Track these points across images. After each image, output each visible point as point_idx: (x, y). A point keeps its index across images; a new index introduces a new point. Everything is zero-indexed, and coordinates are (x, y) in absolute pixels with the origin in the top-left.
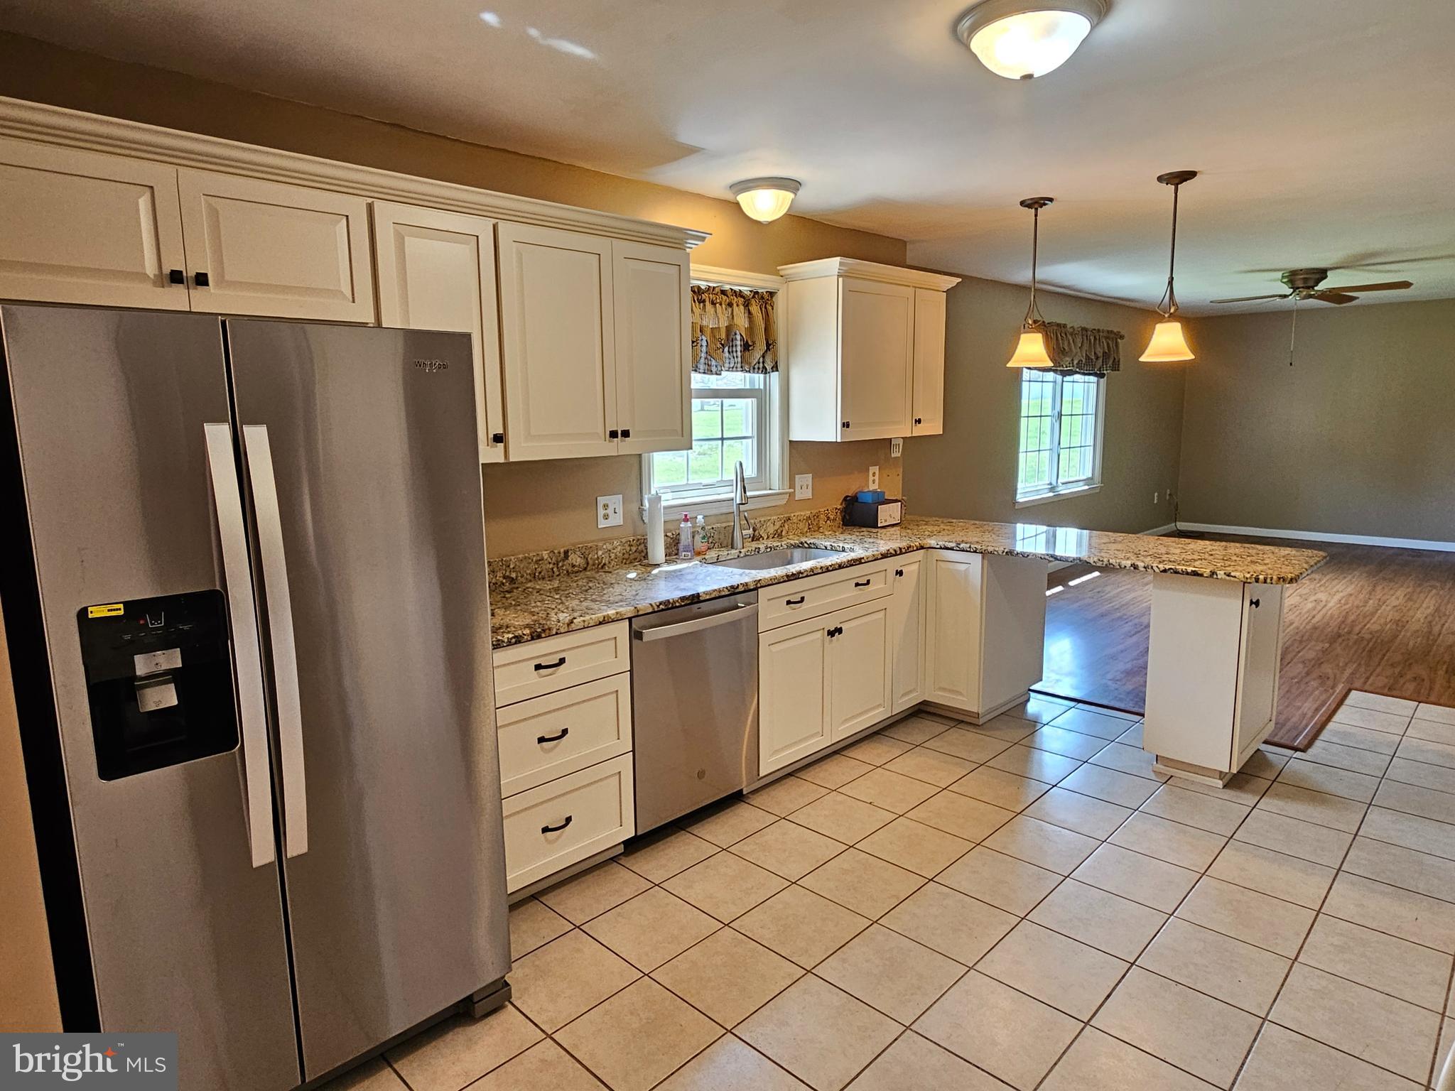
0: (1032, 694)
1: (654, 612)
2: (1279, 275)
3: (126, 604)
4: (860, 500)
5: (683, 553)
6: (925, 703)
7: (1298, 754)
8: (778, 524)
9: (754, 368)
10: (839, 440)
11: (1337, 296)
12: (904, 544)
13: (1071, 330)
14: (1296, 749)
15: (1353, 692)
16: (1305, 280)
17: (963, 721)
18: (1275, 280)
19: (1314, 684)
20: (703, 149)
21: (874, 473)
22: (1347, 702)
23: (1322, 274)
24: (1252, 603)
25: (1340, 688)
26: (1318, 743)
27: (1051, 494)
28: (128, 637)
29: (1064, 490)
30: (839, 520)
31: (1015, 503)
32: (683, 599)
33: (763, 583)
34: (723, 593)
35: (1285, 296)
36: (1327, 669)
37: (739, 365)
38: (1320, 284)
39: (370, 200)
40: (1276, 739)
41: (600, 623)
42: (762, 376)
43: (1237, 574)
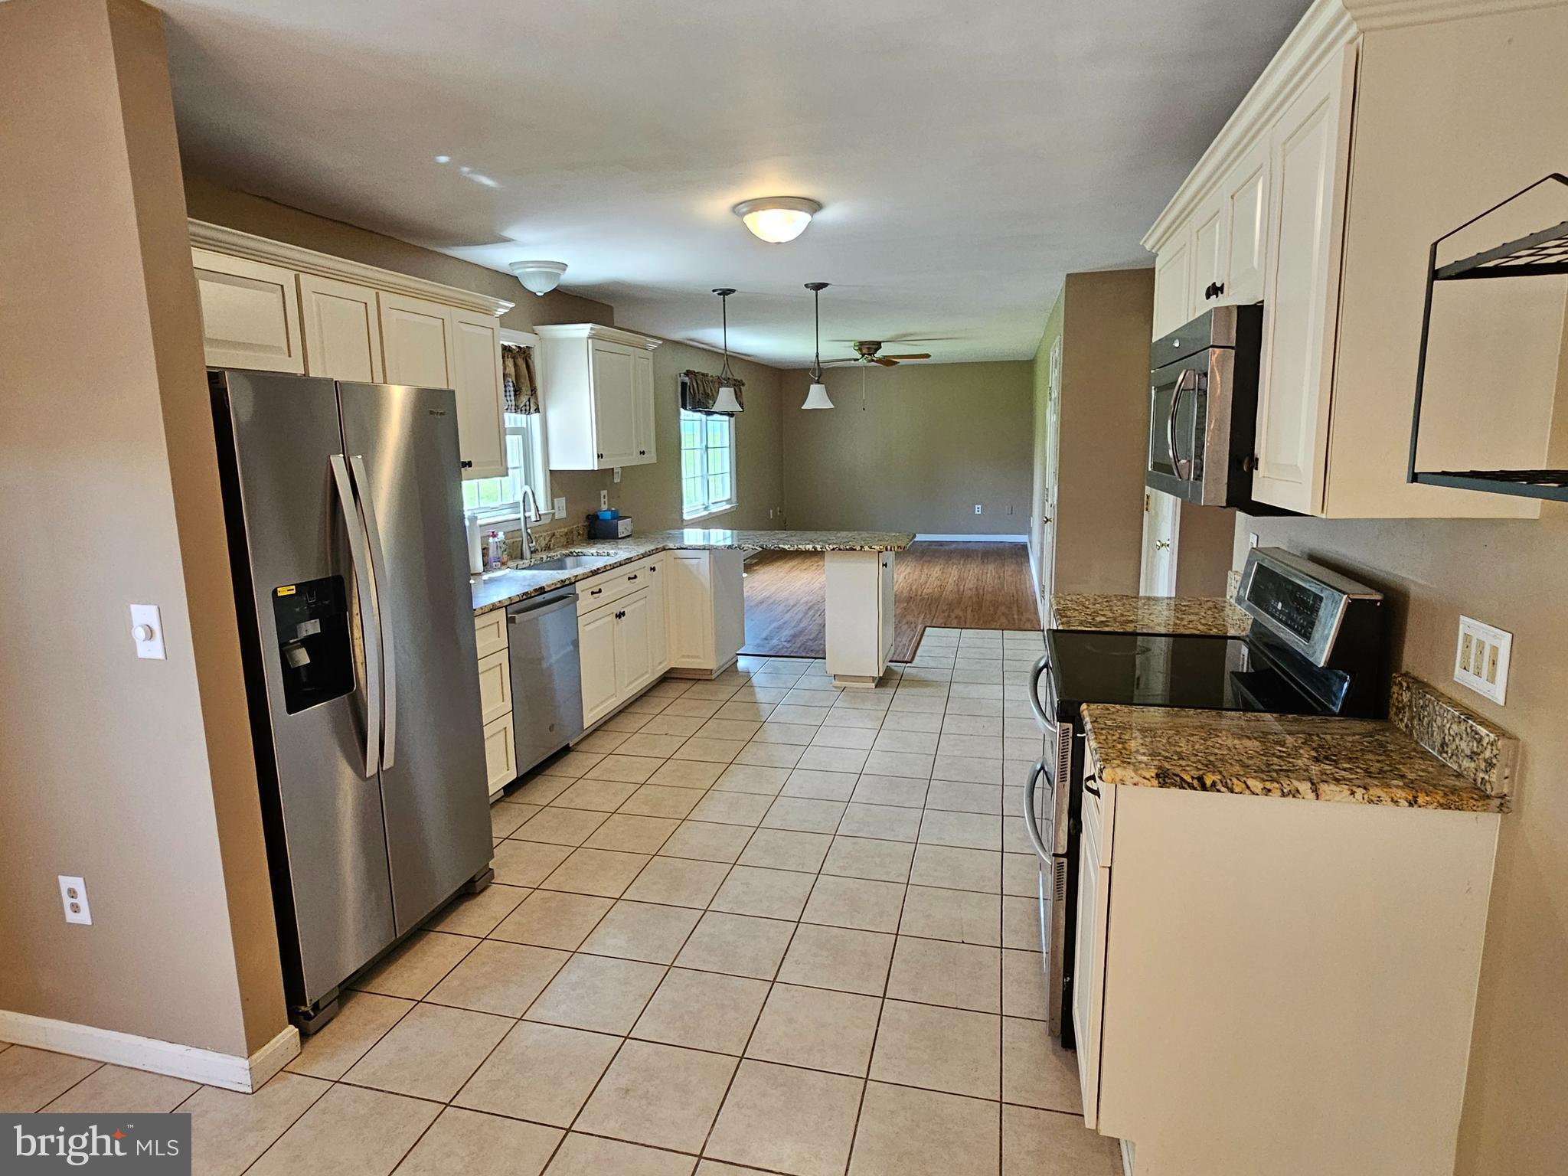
0: (739, 657)
1: (520, 601)
2: (852, 344)
3: (297, 585)
4: (601, 518)
5: (494, 564)
6: (672, 670)
7: (908, 665)
8: (547, 539)
9: (521, 410)
10: (596, 469)
11: (888, 361)
12: (652, 547)
13: (711, 379)
14: (907, 662)
15: (927, 628)
16: (869, 348)
17: (699, 680)
18: (850, 347)
19: (906, 626)
20: (513, 240)
21: (604, 496)
22: (926, 633)
23: (878, 345)
24: (883, 565)
25: (920, 627)
26: (916, 658)
27: (706, 513)
28: (298, 610)
29: (714, 509)
30: (586, 536)
31: (683, 520)
32: (535, 590)
33: (579, 578)
34: (558, 586)
35: (858, 360)
36: (910, 618)
37: (513, 408)
38: (878, 352)
39: (377, 291)
40: (894, 659)
41: (491, 610)
42: (524, 416)
43: (875, 547)
